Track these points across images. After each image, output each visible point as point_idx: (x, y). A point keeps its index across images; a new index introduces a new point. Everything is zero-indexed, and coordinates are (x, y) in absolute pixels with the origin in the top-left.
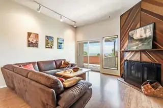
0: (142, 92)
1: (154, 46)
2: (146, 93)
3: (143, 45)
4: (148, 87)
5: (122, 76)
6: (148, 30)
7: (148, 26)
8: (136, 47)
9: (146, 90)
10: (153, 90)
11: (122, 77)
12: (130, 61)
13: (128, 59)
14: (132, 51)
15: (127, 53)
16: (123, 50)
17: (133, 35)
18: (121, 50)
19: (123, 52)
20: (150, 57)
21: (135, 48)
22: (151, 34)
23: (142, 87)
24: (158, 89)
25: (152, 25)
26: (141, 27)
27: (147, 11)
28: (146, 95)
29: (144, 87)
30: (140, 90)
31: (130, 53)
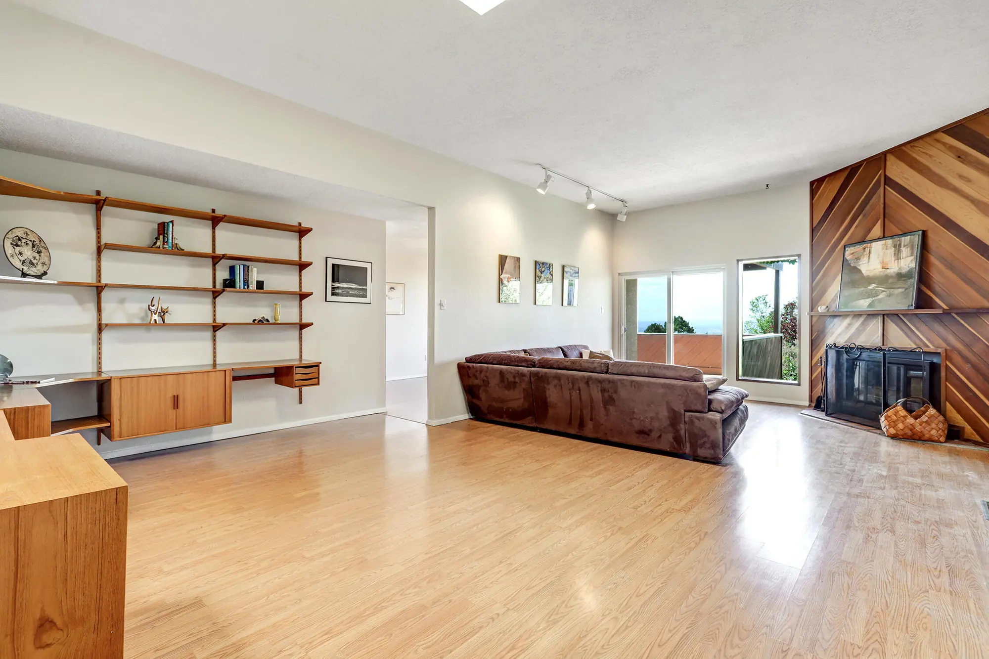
0: (883, 434)
1: (923, 301)
2: (892, 431)
3: (890, 295)
4: (896, 413)
5: (818, 404)
6: (905, 251)
7: (906, 240)
8: (869, 301)
9: (892, 424)
10: (910, 420)
11: (818, 407)
12: (848, 350)
13: (842, 342)
14: (857, 315)
15: (836, 320)
16: (821, 309)
17: (858, 259)
18: (812, 309)
19: (822, 316)
20: (909, 333)
21: (863, 304)
22: (913, 265)
23: (882, 419)
24: (924, 418)
25: (917, 239)
26: (884, 237)
27: (906, 189)
28: (894, 437)
29: (887, 418)
30: (878, 431)
31: (847, 321)
